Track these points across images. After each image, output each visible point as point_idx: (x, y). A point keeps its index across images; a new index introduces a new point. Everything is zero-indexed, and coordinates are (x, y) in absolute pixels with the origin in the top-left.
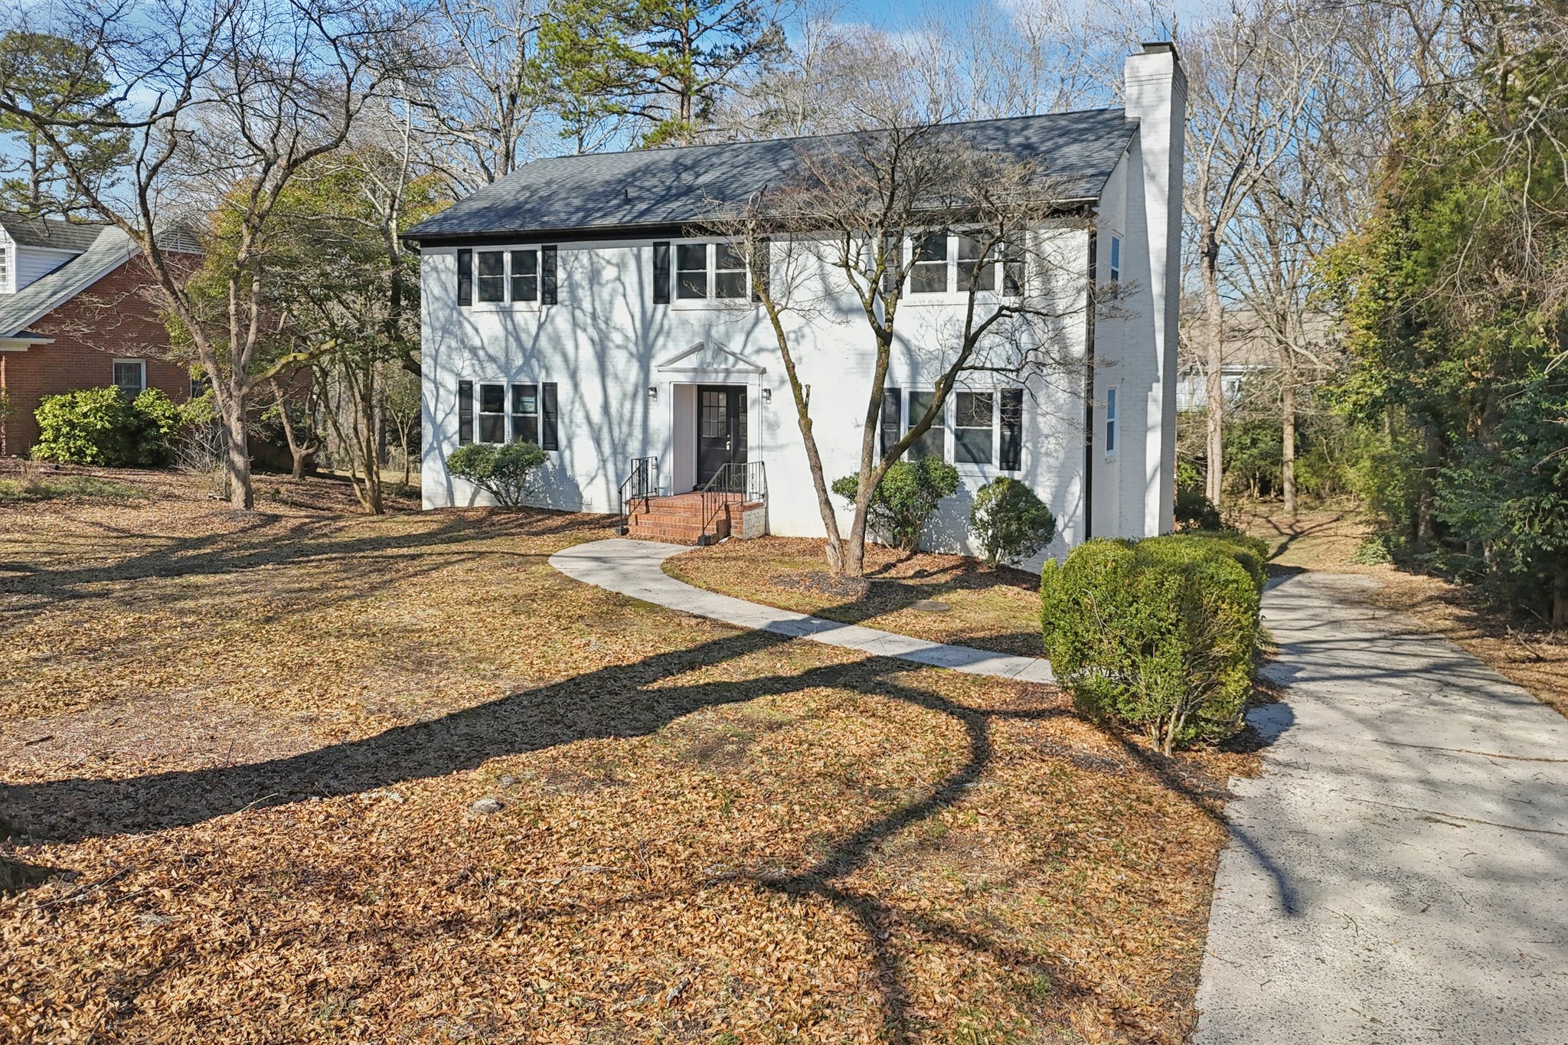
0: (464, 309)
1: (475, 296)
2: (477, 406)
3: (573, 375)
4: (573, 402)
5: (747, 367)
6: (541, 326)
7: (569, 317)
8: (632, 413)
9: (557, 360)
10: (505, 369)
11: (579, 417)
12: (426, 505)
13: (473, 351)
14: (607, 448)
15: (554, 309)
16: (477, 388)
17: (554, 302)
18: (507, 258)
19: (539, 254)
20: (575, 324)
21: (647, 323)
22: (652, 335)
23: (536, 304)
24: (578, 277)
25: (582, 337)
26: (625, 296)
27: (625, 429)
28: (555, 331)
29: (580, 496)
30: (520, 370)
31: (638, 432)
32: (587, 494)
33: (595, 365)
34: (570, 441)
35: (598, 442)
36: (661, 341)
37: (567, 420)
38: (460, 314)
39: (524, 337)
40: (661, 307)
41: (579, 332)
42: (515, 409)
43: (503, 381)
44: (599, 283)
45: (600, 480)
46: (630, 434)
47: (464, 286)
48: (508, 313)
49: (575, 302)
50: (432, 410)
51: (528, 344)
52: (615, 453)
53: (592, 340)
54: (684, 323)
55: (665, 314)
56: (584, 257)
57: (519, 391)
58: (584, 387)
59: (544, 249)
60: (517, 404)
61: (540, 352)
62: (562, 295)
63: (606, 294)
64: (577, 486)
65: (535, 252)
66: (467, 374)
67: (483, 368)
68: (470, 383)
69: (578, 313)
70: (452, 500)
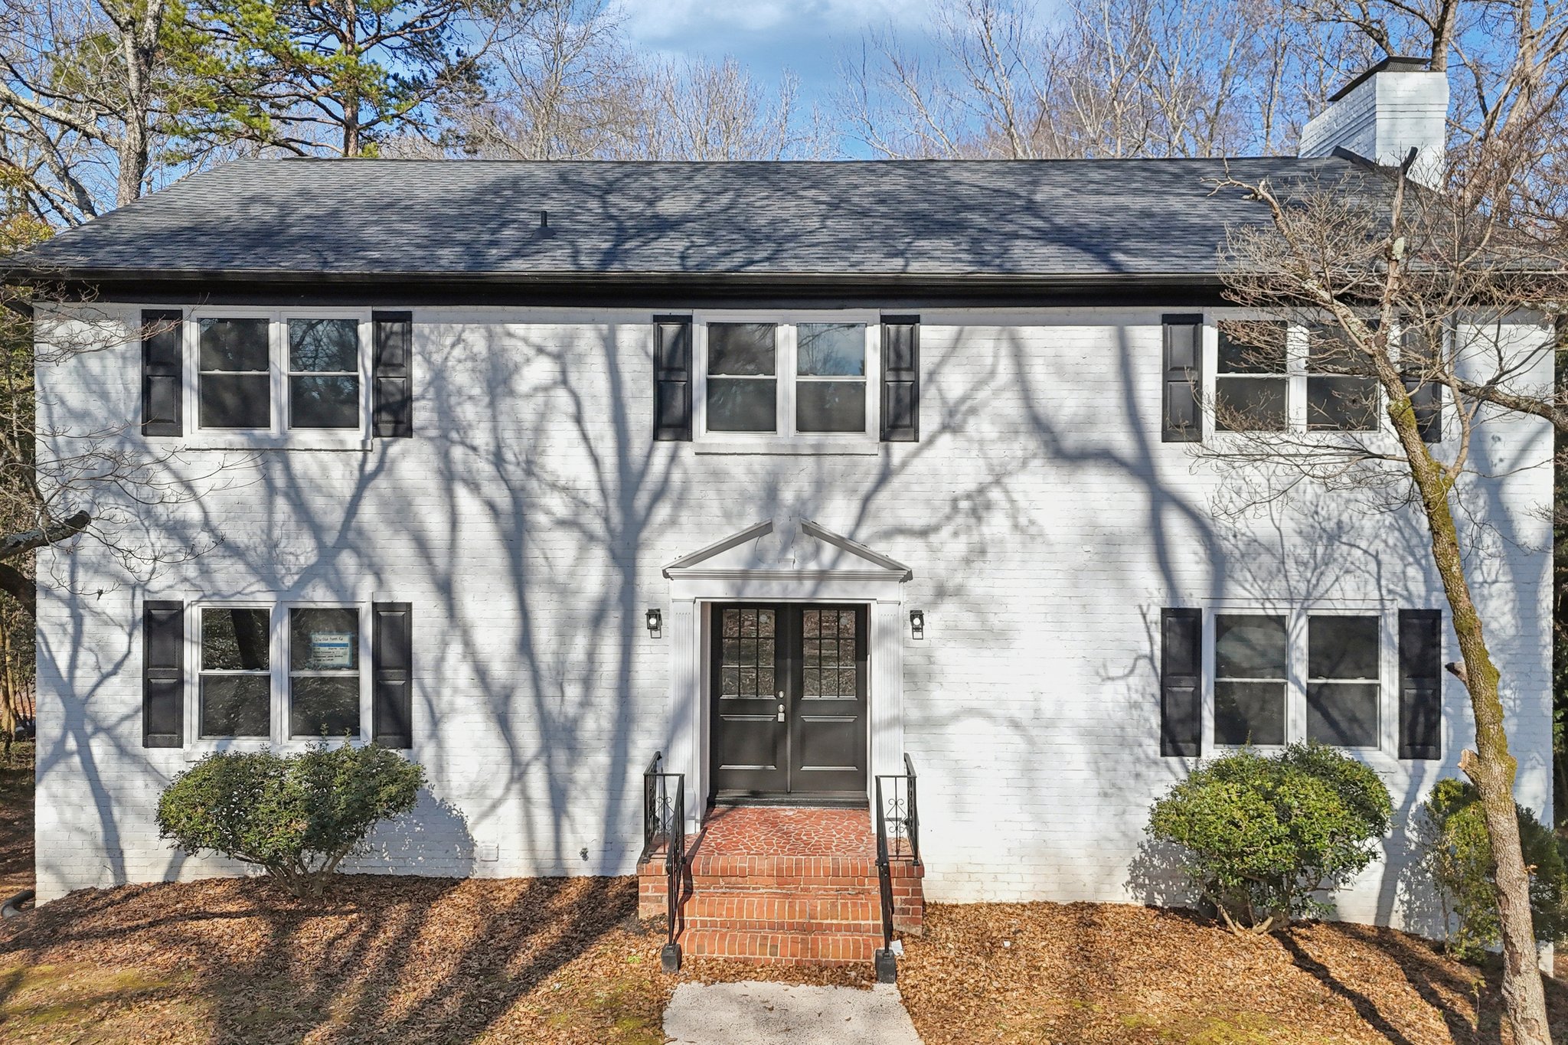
0: (158, 444)
1: (191, 408)
2: (192, 657)
3: (446, 588)
4: (444, 644)
5: (865, 566)
6: (364, 481)
7: (435, 462)
8: (591, 656)
9: (397, 549)
10: (267, 571)
11: (459, 672)
13: (176, 530)
14: (528, 737)
15: (397, 448)
16: (193, 617)
17: (403, 428)
18: (278, 333)
19: (366, 331)
20: (448, 477)
21: (629, 478)
22: (642, 500)
23: (353, 438)
24: (461, 377)
25: (468, 503)
26: (578, 419)
27: (573, 692)
28: (397, 489)
29: (469, 844)
30: (308, 575)
31: (605, 697)
32: (482, 834)
33: (497, 559)
34: (435, 721)
35: (503, 721)
36: (663, 512)
37: (428, 679)
38: (145, 449)
39: (318, 503)
40: (664, 447)
41: (462, 493)
42: (295, 663)
43: (262, 599)
44: (512, 393)
45: (512, 807)
46: (585, 703)
47: (159, 390)
48: (278, 452)
49: (449, 429)
50: (62, 662)
51: (334, 517)
52: (546, 750)
53: (492, 506)
54: (717, 476)
55: (673, 458)
56: (476, 339)
57: (303, 621)
58: (472, 606)
59: (378, 319)
60: (301, 650)
61: (360, 532)
62: (422, 414)
63: (527, 412)
64: (461, 822)
65: (353, 324)
66: (165, 585)
67: (205, 572)
68: (176, 611)
69: (458, 453)
70: (120, 870)
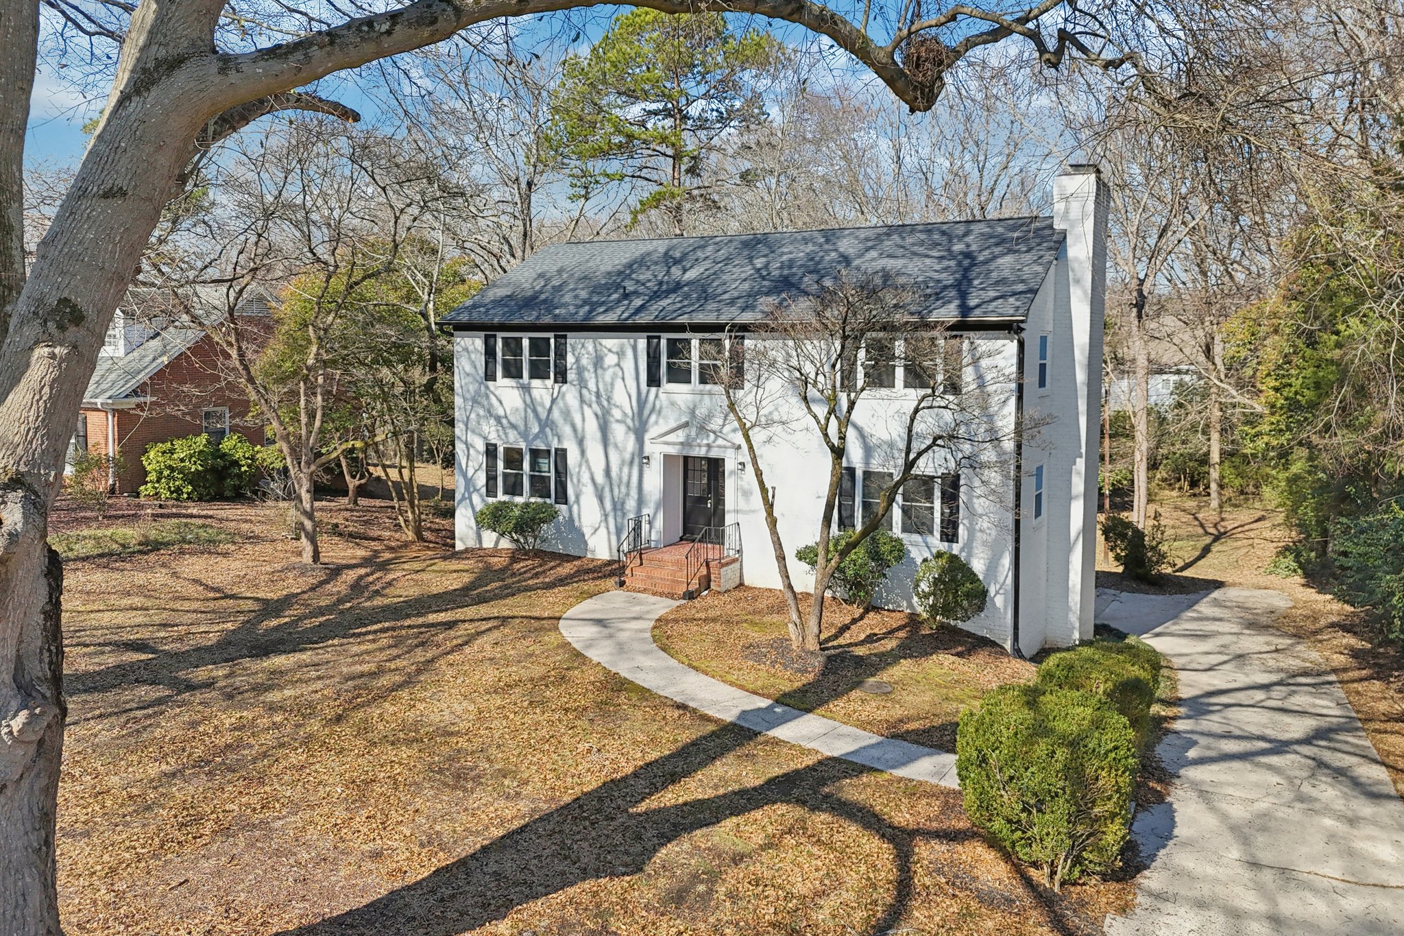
0: (490, 384)
1: (499, 373)
2: (500, 465)
3: (581, 442)
4: (580, 466)
5: (725, 443)
6: (553, 401)
7: (577, 395)
8: (630, 477)
9: (567, 430)
10: (524, 435)
11: (585, 477)
12: (459, 546)
13: (498, 419)
14: (608, 505)
15: (565, 387)
16: (501, 450)
17: (565, 381)
18: (526, 343)
19: (552, 341)
20: (582, 401)
21: (642, 403)
22: (646, 412)
23: (550, 382)
24: (585, 361)
25: (588, 412)
26: (623, 379)
27: (623, 489)
28: (566, 405)
29: (586, 543)
30: (536, 436)
31: (634, 493)
32: (592, 543)
33: (598, 435)
34: (577, 497)
35: (601, 499)
36: (653, 418)
37: (575, 480)
38: (487, 387)
39: (539, 409)
40: (653, 390)
41: (585, 407)
42: (532, 468)
43: (523, 445)
44: (602, 367)
45: (603, 531)
46: (628, 494)
47: (490, 365)
48: (526, 389)
49: (582, 383)
50: (464, 466)
51: (543, 415)
52: (615, 509)
53: (596, 415)
54: (673, 404)
55: (657, 396)
56: (590, 345)
57: (535, 454)
58: (590, 454)
59: (556, 337)
60: (534, 465)
61: (553, 422)
62: (571, 376)
63: (608, 378)
64: (583, 535)
65: (549, 339)
66: (493, 438)
67: (506, 434)
68: (495, 445)
69: (585, 391)
70: (480, 542)
